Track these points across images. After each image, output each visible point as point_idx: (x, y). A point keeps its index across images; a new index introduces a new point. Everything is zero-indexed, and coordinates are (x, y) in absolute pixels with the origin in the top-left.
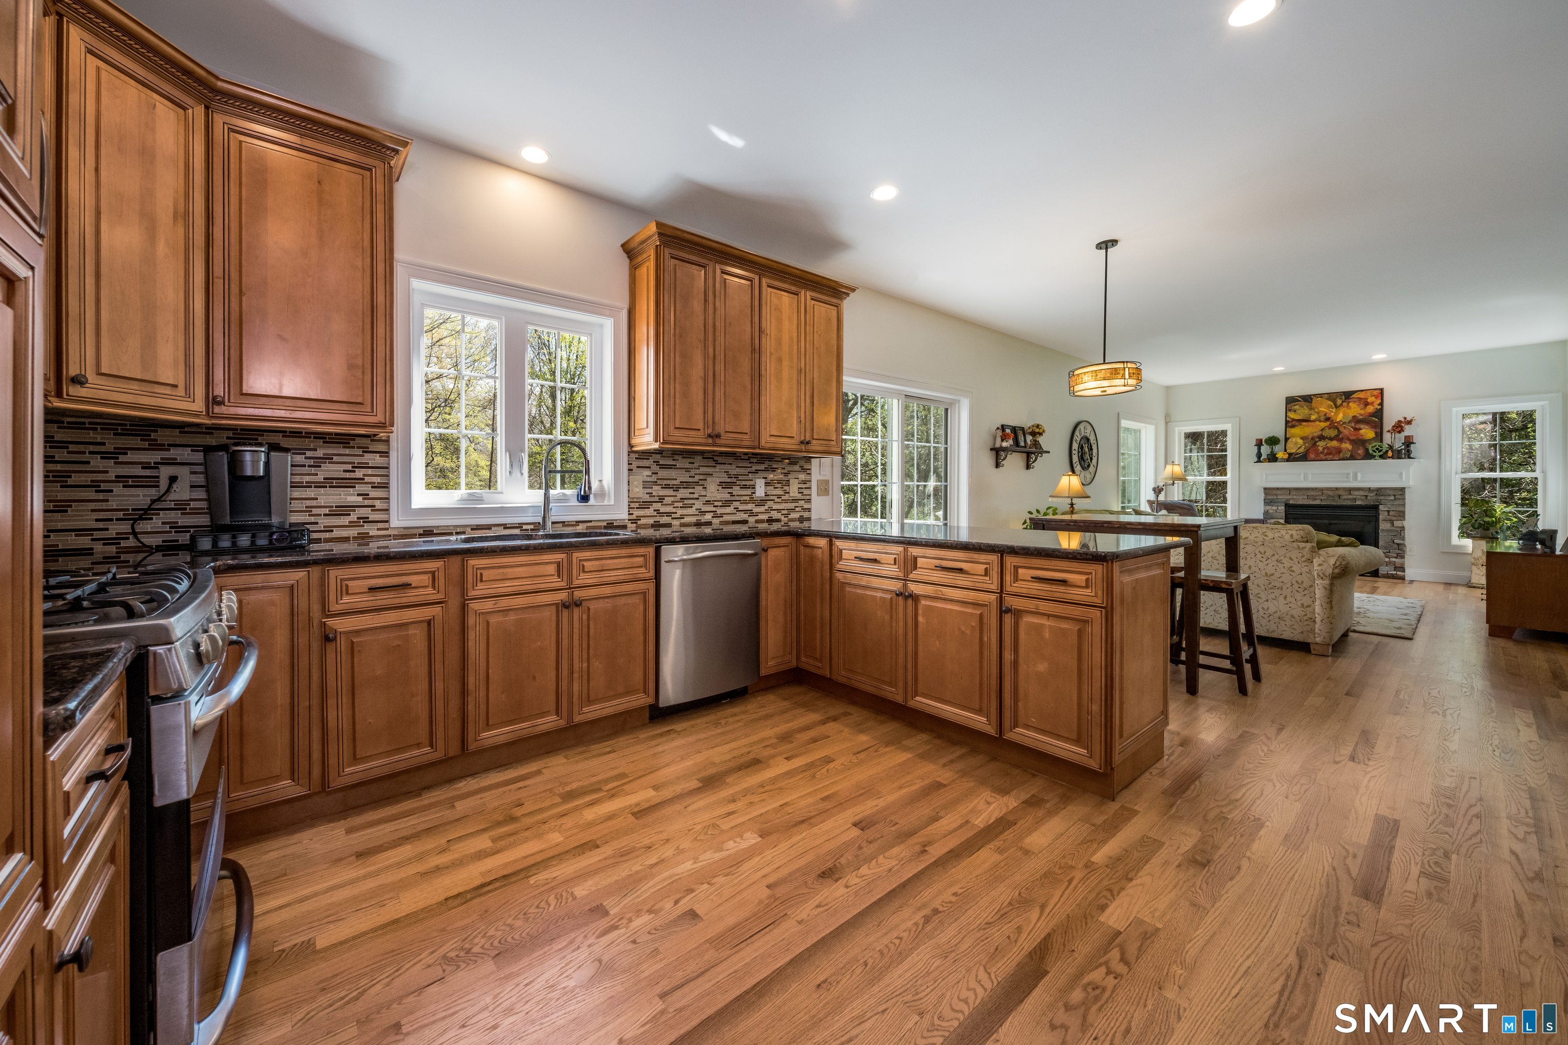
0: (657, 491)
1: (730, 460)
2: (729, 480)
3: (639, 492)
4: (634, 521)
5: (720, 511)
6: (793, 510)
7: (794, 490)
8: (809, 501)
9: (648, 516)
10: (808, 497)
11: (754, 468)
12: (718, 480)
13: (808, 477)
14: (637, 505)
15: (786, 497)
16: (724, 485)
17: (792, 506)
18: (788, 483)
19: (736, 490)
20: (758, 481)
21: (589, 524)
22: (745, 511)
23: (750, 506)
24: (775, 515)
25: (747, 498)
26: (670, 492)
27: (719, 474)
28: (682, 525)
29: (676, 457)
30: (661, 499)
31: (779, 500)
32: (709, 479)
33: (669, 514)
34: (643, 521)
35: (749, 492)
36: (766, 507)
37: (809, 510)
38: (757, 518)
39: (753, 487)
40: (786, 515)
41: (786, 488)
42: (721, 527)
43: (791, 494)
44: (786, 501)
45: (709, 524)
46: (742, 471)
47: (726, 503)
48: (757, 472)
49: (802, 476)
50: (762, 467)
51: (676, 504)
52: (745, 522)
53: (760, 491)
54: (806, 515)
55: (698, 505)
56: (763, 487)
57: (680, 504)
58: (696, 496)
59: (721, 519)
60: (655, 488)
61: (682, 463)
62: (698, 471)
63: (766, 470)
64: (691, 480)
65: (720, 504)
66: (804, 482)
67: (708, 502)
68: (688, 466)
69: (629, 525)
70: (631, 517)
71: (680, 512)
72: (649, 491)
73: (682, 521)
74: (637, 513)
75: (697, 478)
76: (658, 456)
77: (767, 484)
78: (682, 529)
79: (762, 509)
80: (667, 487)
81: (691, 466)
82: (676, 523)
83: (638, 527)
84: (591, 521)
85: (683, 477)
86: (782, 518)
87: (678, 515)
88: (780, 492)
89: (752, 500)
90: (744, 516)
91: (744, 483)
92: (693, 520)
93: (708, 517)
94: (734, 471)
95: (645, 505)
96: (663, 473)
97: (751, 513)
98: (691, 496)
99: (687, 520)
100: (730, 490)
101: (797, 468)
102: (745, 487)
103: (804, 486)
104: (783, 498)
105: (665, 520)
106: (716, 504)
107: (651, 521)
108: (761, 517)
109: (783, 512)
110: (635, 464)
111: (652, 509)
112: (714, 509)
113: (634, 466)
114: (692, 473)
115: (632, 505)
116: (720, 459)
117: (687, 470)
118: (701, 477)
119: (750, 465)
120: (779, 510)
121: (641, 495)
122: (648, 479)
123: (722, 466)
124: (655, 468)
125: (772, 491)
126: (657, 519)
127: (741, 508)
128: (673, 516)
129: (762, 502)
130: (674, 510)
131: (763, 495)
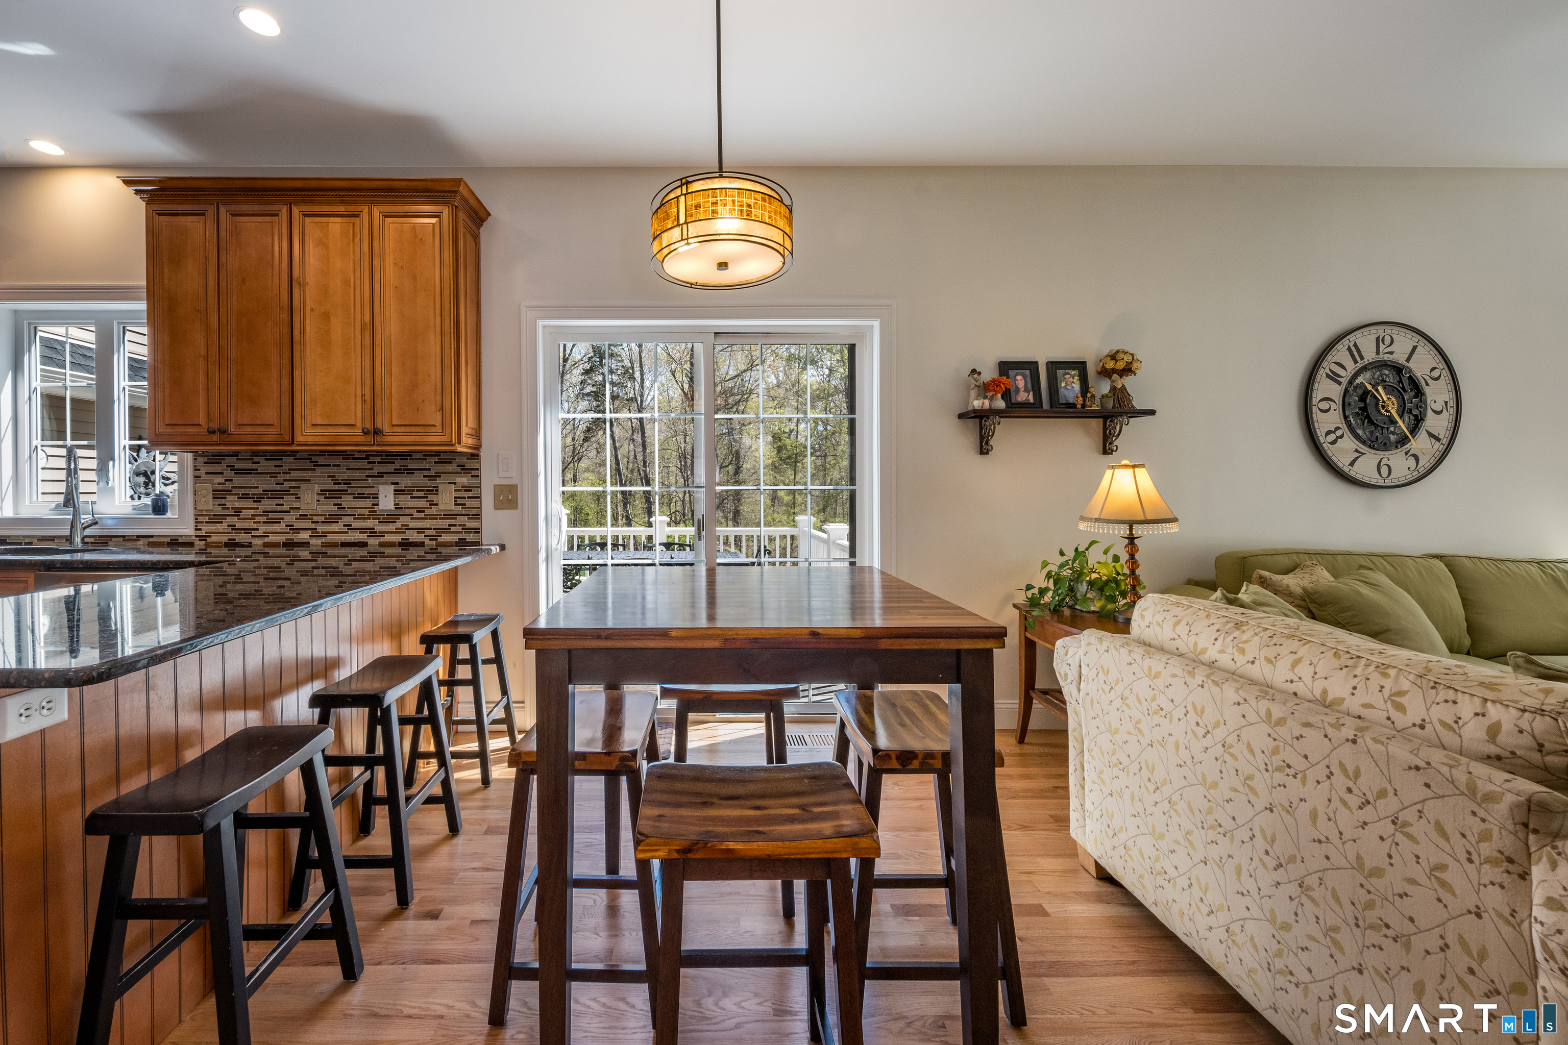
0: (232, 502)
1: (338, 460)
2: (336, 487)
3: (209, 504)
4: (202, 538)
5: (321, 528)
6: (447, 530)
7: (446, 500)
8: (477, 516)
9: (220, 533)
10: (474, 512)
11: (377, 469)
12: (317, 488)
13: (475, 482)
14: (207, 519)
15: (434, 511)
16: (327, 494)
17: (445, 523)
18: (435, 490)
19: (347, 501)
20: (381, 488)
21: (151, 540)
22: (362, 530)
23: (370, 523)
24: (414, 536)
25: (366, 512)
26: (249, 503)
27: (320, 480)
28: (266, 545)
29: (256, 459)
30: (237, 512)
31: (422, 515)
32: (304, 486)
33: (247, 531)
34: (214, 538)
35: (368, 503)
36: (398, 525)
37: (477, 530)
38: (382, 539)
39: (376, 496)
40: (433, 538)
41: (431, 497)
42: (324, 549)
43: (441, 507)
44: (433, 517)
45: (305, 544)
46: (357, 474)
47: (332, 519)
48: (380, 475)
49: (463, 480)
50: (391, 468)
51: (257, 519)
52: (364, 545)
53: (387, 500)
54: (470, 537)
55: (289, 519)
56: (392, 496)
57: (264, 519)
58: (286, 508)
59: (324, 540)
60: (229, 498)
61: (265, 465)
62: (288, 477)
63: (397, 472)
64: (278, 487)
65: (322, 519)
66: (468, 489)
67: (303, 517)
68: (273, 470)
69: (197, 543)
70: (199, 533)
71: (263, 529)
72: (223, 501)
73: (266, 540)
74: (205, 528)
75: (287, 485)
76: (233, 459)
77: (397, 492)
78: (266, 550)
79: (391, 527)
80: (245, 497)
81: (278, 470)
82: (258, 542)
83: (208, 545)
84: (152, 536)
85: (270, 484)
86: (427, 541)
87: (260, 532)
88: (422, 503)
89: (373, 514)
90: (362, 537)
91: (359, 491)
92: (282, 538)
93: (304, 536)
94: (343, 474)
95: (216, 519)
96: (239, 480)
97: (372, 533)
98: (279, 508)
99: (272, 538)
100: (338, 501)
101: (452, 467)
102: (361, 496)
103: (466, 494)
104: (427, 511)
105: (242, 538)
106: (315, 518)
107: (224, 539)
108: (388, 538)
109: (428, 532)
110: (204, 470)
111: (225, 524)
112: (313, 526)
113: (202, 472)
114: (280, 478)
115: (201, 519)
116: (321, 460)
117: (273, 475)
118: (294, 484)
119: (370, 466)
120: (420, 530)
121: (211, 507)
122: (221, 487)
123: (324, 469)
124: (229, 473)
125: (406, 501)
126: (232, 536)
127: (355, 525)
128: (254, 533)
129: (390, 518)
130: (255, 526)
131: (393, 507)
